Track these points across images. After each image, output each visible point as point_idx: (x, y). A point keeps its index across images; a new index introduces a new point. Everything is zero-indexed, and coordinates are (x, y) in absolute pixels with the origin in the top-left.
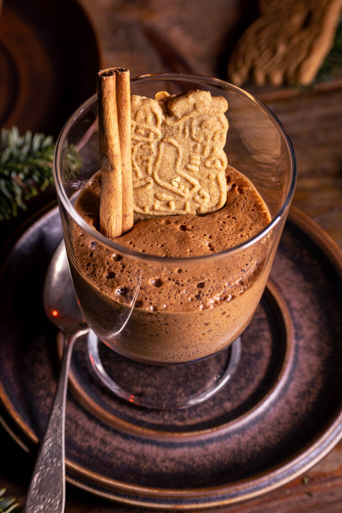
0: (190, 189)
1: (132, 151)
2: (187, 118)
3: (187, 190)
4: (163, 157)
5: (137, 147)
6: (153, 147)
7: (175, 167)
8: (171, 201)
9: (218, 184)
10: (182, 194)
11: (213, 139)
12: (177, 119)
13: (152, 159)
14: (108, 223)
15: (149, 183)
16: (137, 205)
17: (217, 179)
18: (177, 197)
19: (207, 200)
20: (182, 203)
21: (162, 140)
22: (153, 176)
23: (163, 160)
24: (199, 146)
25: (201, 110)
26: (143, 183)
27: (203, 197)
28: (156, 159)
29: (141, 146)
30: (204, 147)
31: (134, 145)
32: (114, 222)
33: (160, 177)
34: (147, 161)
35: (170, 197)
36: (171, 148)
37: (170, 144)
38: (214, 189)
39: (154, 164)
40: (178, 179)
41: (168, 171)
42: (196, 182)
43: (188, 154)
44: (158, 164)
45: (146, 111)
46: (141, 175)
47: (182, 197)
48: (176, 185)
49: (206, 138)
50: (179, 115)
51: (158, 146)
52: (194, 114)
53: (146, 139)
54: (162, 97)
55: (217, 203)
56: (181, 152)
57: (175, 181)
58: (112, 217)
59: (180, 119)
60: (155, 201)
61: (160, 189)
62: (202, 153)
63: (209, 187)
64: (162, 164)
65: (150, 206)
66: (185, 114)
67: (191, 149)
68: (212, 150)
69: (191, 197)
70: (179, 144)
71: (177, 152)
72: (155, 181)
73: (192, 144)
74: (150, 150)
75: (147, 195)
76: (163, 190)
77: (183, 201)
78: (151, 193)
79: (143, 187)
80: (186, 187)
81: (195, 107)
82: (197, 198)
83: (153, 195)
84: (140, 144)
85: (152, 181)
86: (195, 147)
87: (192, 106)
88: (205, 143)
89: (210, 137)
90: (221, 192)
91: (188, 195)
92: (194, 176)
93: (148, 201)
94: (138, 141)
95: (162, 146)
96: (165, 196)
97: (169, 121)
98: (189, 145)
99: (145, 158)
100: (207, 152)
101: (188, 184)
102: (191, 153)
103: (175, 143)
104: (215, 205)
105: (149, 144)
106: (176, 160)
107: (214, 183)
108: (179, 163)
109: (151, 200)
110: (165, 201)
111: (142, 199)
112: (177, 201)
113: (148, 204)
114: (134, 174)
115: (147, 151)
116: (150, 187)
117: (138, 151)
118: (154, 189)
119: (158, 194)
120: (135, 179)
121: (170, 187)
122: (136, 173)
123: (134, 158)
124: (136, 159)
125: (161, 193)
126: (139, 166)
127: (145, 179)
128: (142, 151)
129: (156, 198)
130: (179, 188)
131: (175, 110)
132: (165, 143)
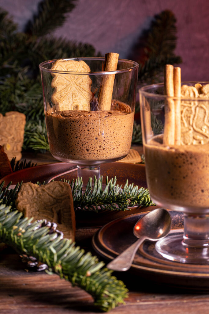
1: (182, 112)
4: (198, 115)
5: (184, 110)
6: (193, 109)
7: (204, 120)
8: (202, 140)
10: (207, 135)
12: (205, 94)
13: (192, 116)
14: (166, 139)
15: (190, 130)
16: (184, 142)
18: (205, 138)
22: (192, 126)
23: (198, 117)
26: (187, 130)
28: (194, 116)
29: (187, 110)
31: (183, 108)
33: (196, 126)
34: (190, 117)
35: (201, 138)
36: (202, 111)
37: (202, 108)
39: (193, 119)
40: (205, 127)
41: (200, 123)
44: (196, 117)
45: (190, 90)
46: (186, 125)
47: (207, 137)
48: (204, 130)
50: (206, 92)
51: (195, 109)
53: (189, 105)
54: (198, 87)
56: (207, 112)
57: (204, 128)
58: (169, 136)
59: (207, 94)
60: (193, 140)
61: (196, 133)
64: (197, 119)
65: (191, 143)
70: (206, 107)
71: (205, 112)
72: (194, 129)
74: (191, 111)
75: (189, 137)
76: (198, 134)
78: (191, 136)
79: (187, 132)
84: (187, 108)
85: (192, 128)
93: (189, 140)
94: (185, 106)
95: (198, 109)
96: (199, 137)
97: (201, 96)
99: (189, 115)
103: (204, 107)
105: (191, 107)
106: (204, 117)
108: (206, 118)
109: (191, 139)
110: (198, 140)
111: (187, 139)
112: (204, 140)
113: (189, 142)
114: (183, 125)
115: (190, 112)
116: (191, 132)
117: (185, 112)
118: (193, 133)
119: (195, 137)
120: (183, 127)
121: (201, 131)
122: (184, 124)
123: (183, 115)
124: (184, 117)
125: (196, 135)
126: (186, 120)
127: (188, 128)
128: (187, 112)
129: (194, 138)
130: (206, 132)
131: (204, 90)
132: (199, 107)
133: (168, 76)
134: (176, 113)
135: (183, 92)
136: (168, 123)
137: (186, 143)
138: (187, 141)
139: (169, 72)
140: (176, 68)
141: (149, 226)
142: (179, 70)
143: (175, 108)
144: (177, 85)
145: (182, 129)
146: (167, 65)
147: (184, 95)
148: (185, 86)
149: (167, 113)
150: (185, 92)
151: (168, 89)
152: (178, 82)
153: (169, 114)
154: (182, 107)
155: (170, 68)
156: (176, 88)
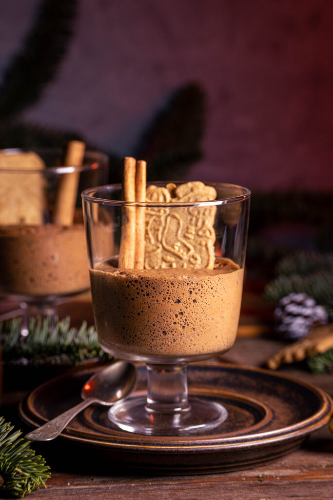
0: (187, 253)
1: (147, 223)
2: (186, 197)
3: (185, 253)
4: (169, 227)
5: (151, 221)
6: (163, 219)
7: (176, 235)
8: (173, 262)
9: (207, 249)
10: (181, 256)
11: (204, 214)
12: (179, 198)
13: (161, 229)
14: (122, 262)
15: (158, 248)
16: (150, 266)
17: (206, 246)
18: (178, 259)
19: (199, 262)
20: (181, 264)
21: (169, 215)
22: (161, 243)
23: (169, 230)
24: (194, 219)
25: (196, 191)
26: (154, 248)
27: (196, 259)
28: (164, 228)
29: (155, 220)
30: (197, 220)
31: (150, 218)
32: (127, 261)
33: (167, 243)
34: (158, 230)
35: (173, 259)
36: (174, 222)
37: (174, 217)
38: (204, 254)
39: (163, 233)
40: (179, 244)
41: (172, 238)
42: (191, 247)
43: (186, 226)
44: (166, 231)
45: (159, 193)
46: (153, 241)
47: (181, 258)
48: (177, 248)
49: (199, 213)
50: (181, 195)
51: (166, 220)
52: (191, 195)
53: (157, 214)
54: (171, 188)
55: (206, 264)
56: (181, 222)
57: (177, 246)
58: (125, 256)
59: (181, 198)
60: (162, 263)
61: (166, 253)
62: (196, 225)
63: (200, 252)
64: (168, 233)
65: (159, 266)
66: (186, 195)
67: (188, 221)
68: (203, 223)
69: (187, 260)
70: (180, 216)
71: (179, 224)
72: (163, 247)
73: (189, 217)
74: (160, 221)
75: (157, 257)
76: (168, 253)
77: (182, 262)
78: (160, 256)
79: (154, 251)
80: (184, 251)
81: (192, 190)
82: (192, 260)
83: (161, 259)
84: (154, 217)
85: (160, 246)
86: (191, 220)
87: (190, 189)
88: (198, 216)
89: (202, 212)
90: (209, 256)
91: (185, 257)
92: (190, 243)
93: (157, 262)
94: (152, 215)
95: (169, 219)
96: (169, 258)
97: (174, 200)
98: (187, 219)
99: (156, 228)
100: (200, 224)
101: (185, 249)
102: (189, 225)
103: (177, 216)
104: (204, 266)
105: (159, 217)
106: (178, 230)
107: (204, 249)
108: (180, 232)
109: (159, 261)
110: (169, 262)
111: (154, 261)
112: (177, 263)
113: (157, 265)
114: (148, 241)
115: (158, 223)
116: (159, 251)
117: (152, 224)
118: (162, 252)
119: (165, 257)
120: (149, 245)
121: (172, 250)
122: (150, 240)
123: (149, 228)
124: (151, 229)
125: (166, 255)
126: (152, 234)
127: (156, 245)
128: (155, 223)
129: (163, 260)
130: (179, 251)
131: (178, 192)
132: (171, 217)
133: (127, 172)
134: (137, 224)
135: (149, 196)
136: (125, 238)
137: (152, 267)
138: (153, 263)
139: (129, 167)
140: (139, 162)
141: (106, 386)
142: (144, 164)
143: (137, 218)
144: (140, 185)
145: (146, 247)
146: (127, 158)
147: (151, 199)
148: (153, 187)
149: (125, 224)
150: (152, 196)
151: (126, 190)
152: (141, 181)
153: (127, 225)
154: (148, 216)
155: (131, 162)
156: (139, 190)
